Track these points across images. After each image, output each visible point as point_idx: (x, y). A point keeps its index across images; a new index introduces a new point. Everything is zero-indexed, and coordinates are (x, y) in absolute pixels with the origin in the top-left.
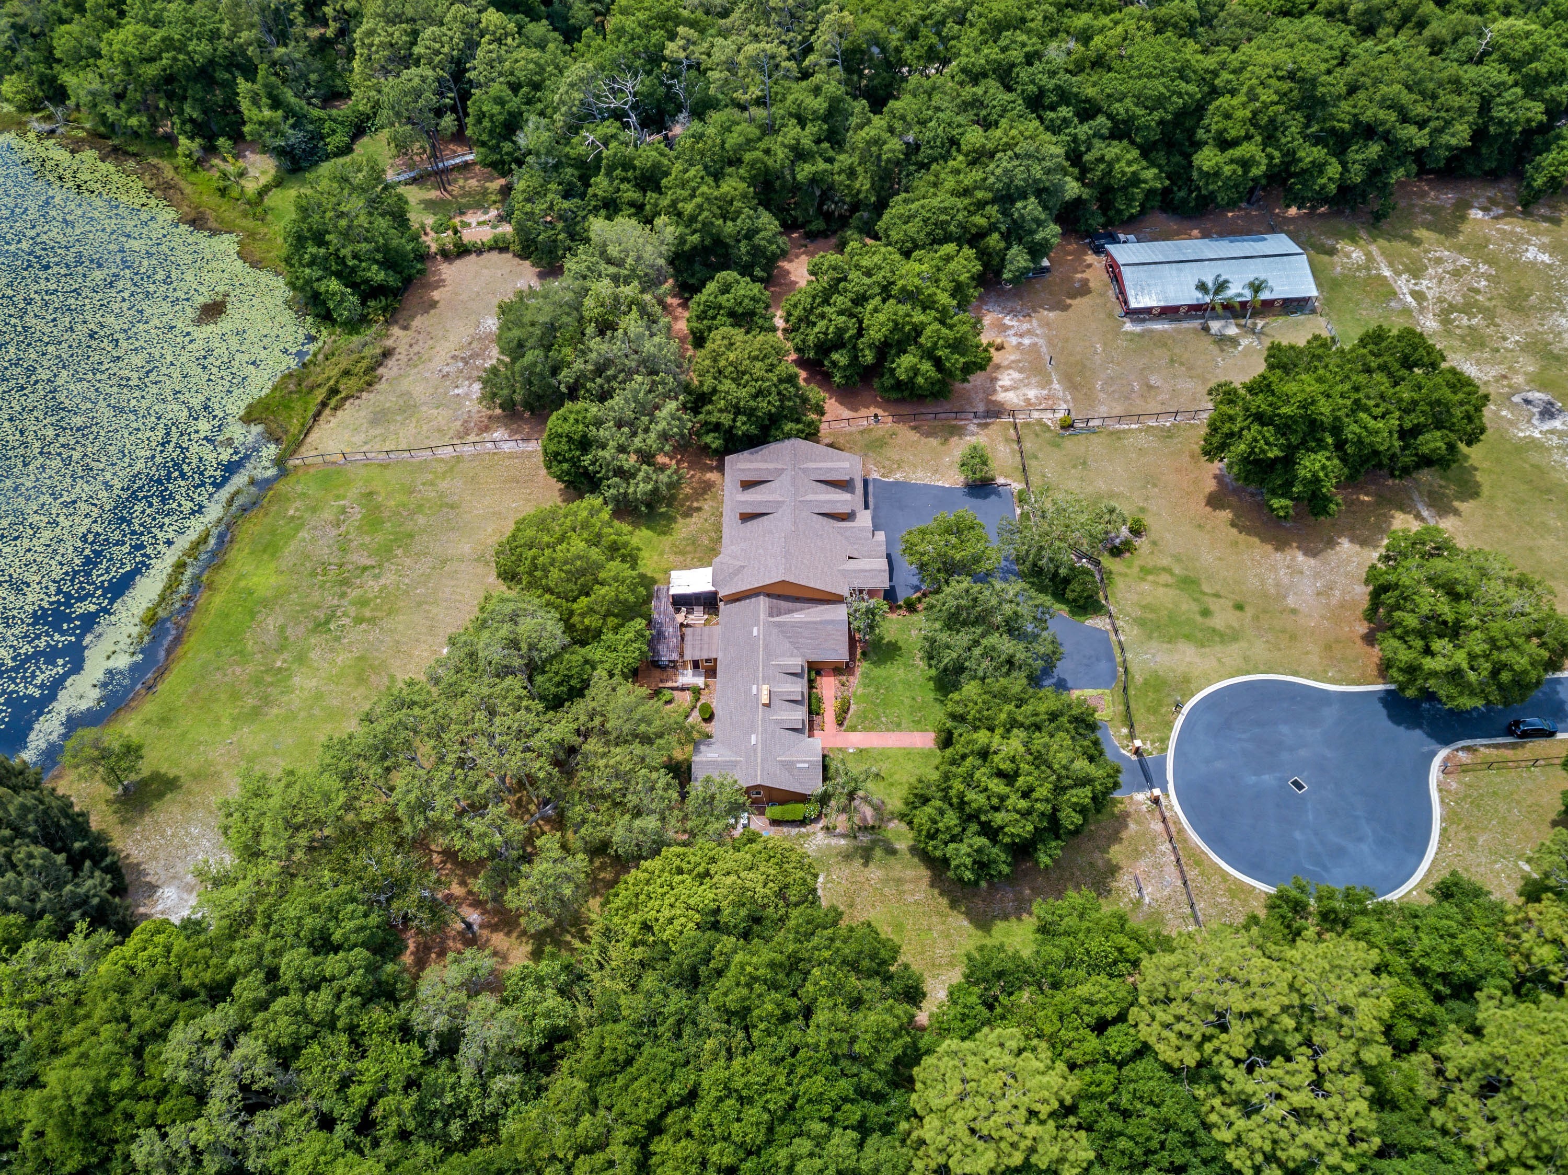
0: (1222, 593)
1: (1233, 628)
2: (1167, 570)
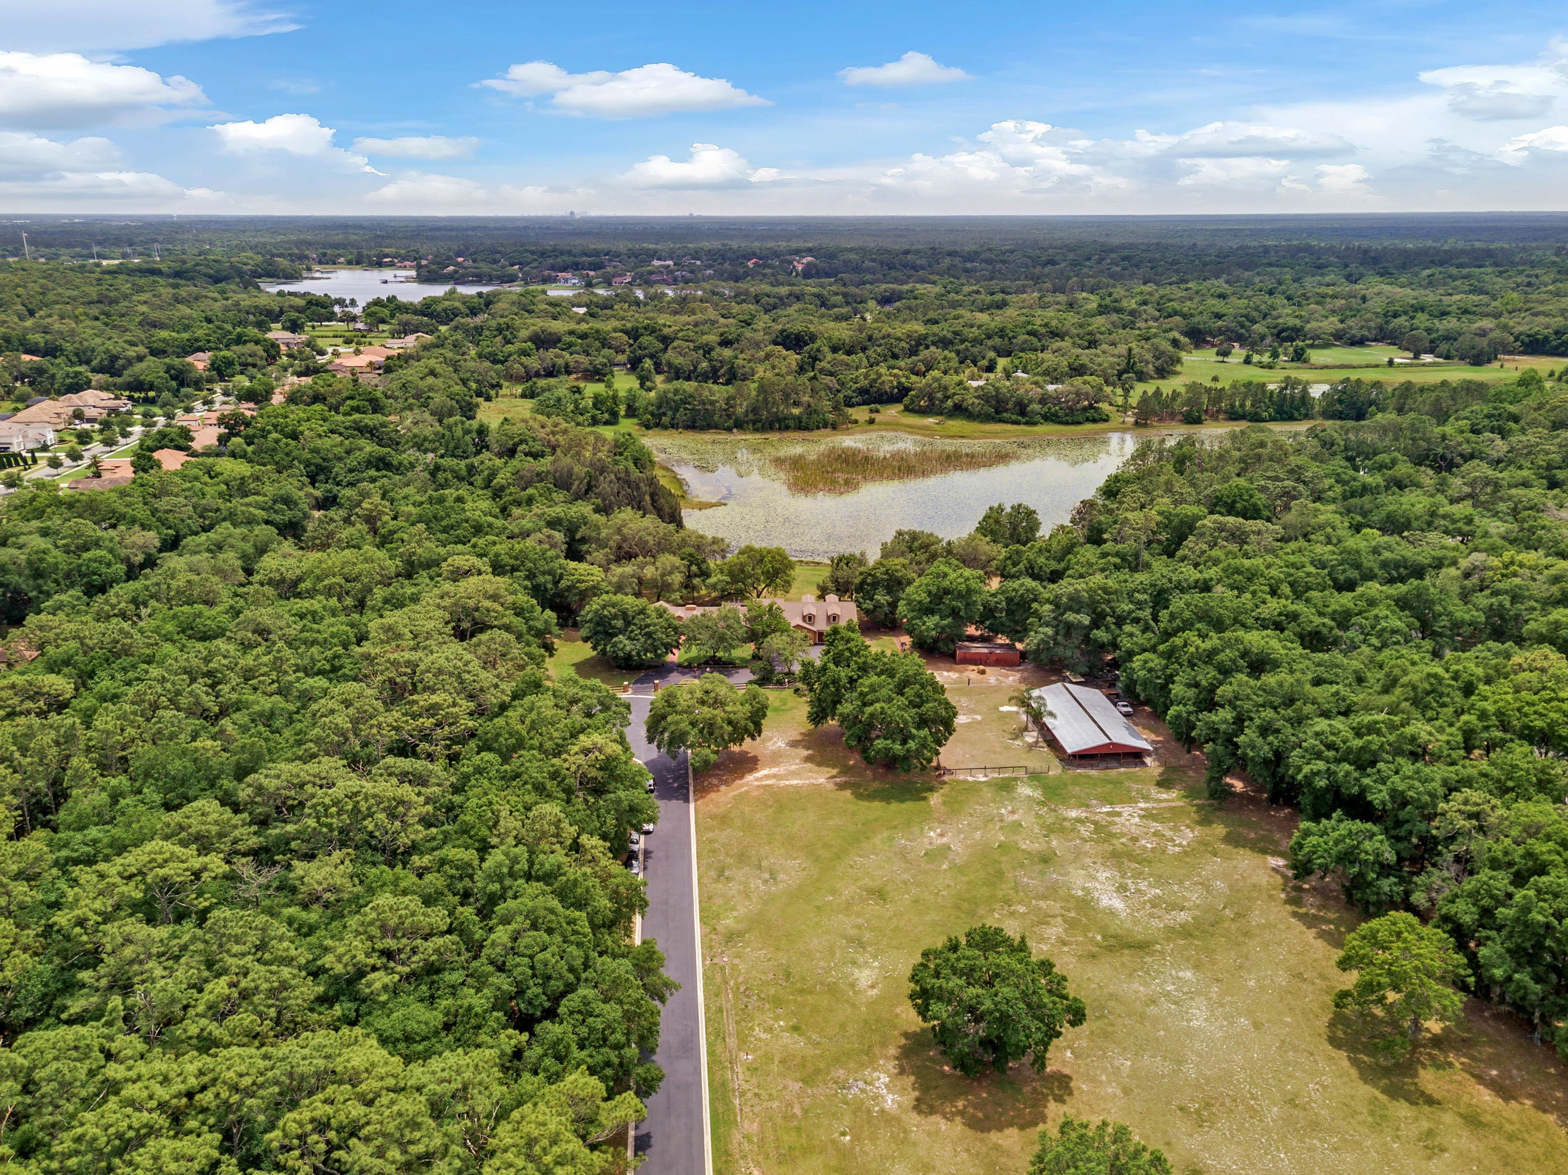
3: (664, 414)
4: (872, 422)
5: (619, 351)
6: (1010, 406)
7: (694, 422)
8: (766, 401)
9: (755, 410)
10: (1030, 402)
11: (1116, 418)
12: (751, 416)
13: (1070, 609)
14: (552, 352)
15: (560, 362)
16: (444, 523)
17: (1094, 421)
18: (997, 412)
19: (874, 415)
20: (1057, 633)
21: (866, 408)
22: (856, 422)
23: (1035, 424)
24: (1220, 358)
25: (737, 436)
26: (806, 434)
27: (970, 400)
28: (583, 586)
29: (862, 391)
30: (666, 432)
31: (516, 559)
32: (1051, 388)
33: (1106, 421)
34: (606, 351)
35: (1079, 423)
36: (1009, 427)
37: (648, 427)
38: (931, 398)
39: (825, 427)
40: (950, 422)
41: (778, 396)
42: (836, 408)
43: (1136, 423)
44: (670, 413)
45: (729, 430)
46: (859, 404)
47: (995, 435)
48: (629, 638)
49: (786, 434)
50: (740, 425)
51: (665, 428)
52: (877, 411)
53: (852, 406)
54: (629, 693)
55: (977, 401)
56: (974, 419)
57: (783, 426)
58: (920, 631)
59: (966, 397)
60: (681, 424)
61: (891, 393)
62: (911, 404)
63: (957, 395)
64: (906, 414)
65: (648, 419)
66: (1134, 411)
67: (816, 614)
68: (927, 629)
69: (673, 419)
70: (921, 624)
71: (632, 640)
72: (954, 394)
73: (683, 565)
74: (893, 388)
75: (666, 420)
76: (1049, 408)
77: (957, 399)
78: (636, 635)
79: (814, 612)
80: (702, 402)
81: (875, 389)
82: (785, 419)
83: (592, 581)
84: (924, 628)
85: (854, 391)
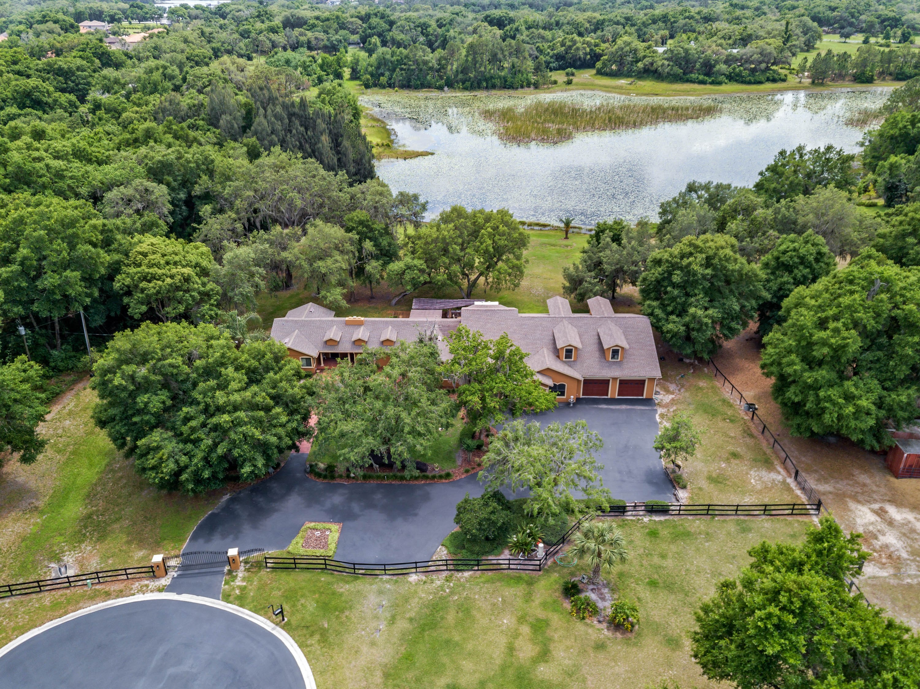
2: (545, 655)
3: (383, 75)
4: (569, 83)
5: (353, 32)
6: (698, 66)
7: (409, 81)
8: (475, 62)
9: (464, 70)
10: (717, 62)
11: (793, 80)
12: (460, 76)
14: (297, 31)
15: (302, 38)
17: (774, 81)
18: (685, 73)
19: (570, 78)
21: (563, 71)
22: (555, 82)
23: (720, 83)
24: (843, 40)
25: (448, 93)
26: (511, 92)
27: (660, 62)
28: (151, 287)
29: (559, 57)
30: (383, 91)
32: (733, 51)
33: (784, 80)
34: (342, 32)
35: (760, 83)
36: (696, 86)
37: (367, 86)
38: (621, 64)
39: (528, 86)
40: (640, 83)
42: (537, 69)
43: (812, 83)
44: (387, 73)
45: (440, 88)
46: (556, 69)
47: (687, 93)
48: (178, 436)
49: (494, 92)
50: (450, 84)
51: (383, 87)
52: (573, 74)
53: (551, 70)
54: (165, 581)
55: (666, 63)
56: (663, 80)
57: (490, 85)
58: (840, 417)
59: (656, 59)
60: (397, 84)
61: (585, 59)
62: (603, 68)
63: (647, 59)
64: (599, 76)
65: (368, 80)
66: (806, 74)
67: (580, 346)
68: (859, 412)
69: (390, 79)
70: (841, 401)
71: (186, 441)
72: (645, 57)
73: (350, 239)
74: (586, 54)
75: (383, 80)
76: (734, 69)
77: (647, 61)
78: (193, 430)
79: (576, 342)
80: (416, 62)
81: (570, 55)
82: (492, 77)
83: (172, 277)
84: (851, 409)
85: (551, 57)
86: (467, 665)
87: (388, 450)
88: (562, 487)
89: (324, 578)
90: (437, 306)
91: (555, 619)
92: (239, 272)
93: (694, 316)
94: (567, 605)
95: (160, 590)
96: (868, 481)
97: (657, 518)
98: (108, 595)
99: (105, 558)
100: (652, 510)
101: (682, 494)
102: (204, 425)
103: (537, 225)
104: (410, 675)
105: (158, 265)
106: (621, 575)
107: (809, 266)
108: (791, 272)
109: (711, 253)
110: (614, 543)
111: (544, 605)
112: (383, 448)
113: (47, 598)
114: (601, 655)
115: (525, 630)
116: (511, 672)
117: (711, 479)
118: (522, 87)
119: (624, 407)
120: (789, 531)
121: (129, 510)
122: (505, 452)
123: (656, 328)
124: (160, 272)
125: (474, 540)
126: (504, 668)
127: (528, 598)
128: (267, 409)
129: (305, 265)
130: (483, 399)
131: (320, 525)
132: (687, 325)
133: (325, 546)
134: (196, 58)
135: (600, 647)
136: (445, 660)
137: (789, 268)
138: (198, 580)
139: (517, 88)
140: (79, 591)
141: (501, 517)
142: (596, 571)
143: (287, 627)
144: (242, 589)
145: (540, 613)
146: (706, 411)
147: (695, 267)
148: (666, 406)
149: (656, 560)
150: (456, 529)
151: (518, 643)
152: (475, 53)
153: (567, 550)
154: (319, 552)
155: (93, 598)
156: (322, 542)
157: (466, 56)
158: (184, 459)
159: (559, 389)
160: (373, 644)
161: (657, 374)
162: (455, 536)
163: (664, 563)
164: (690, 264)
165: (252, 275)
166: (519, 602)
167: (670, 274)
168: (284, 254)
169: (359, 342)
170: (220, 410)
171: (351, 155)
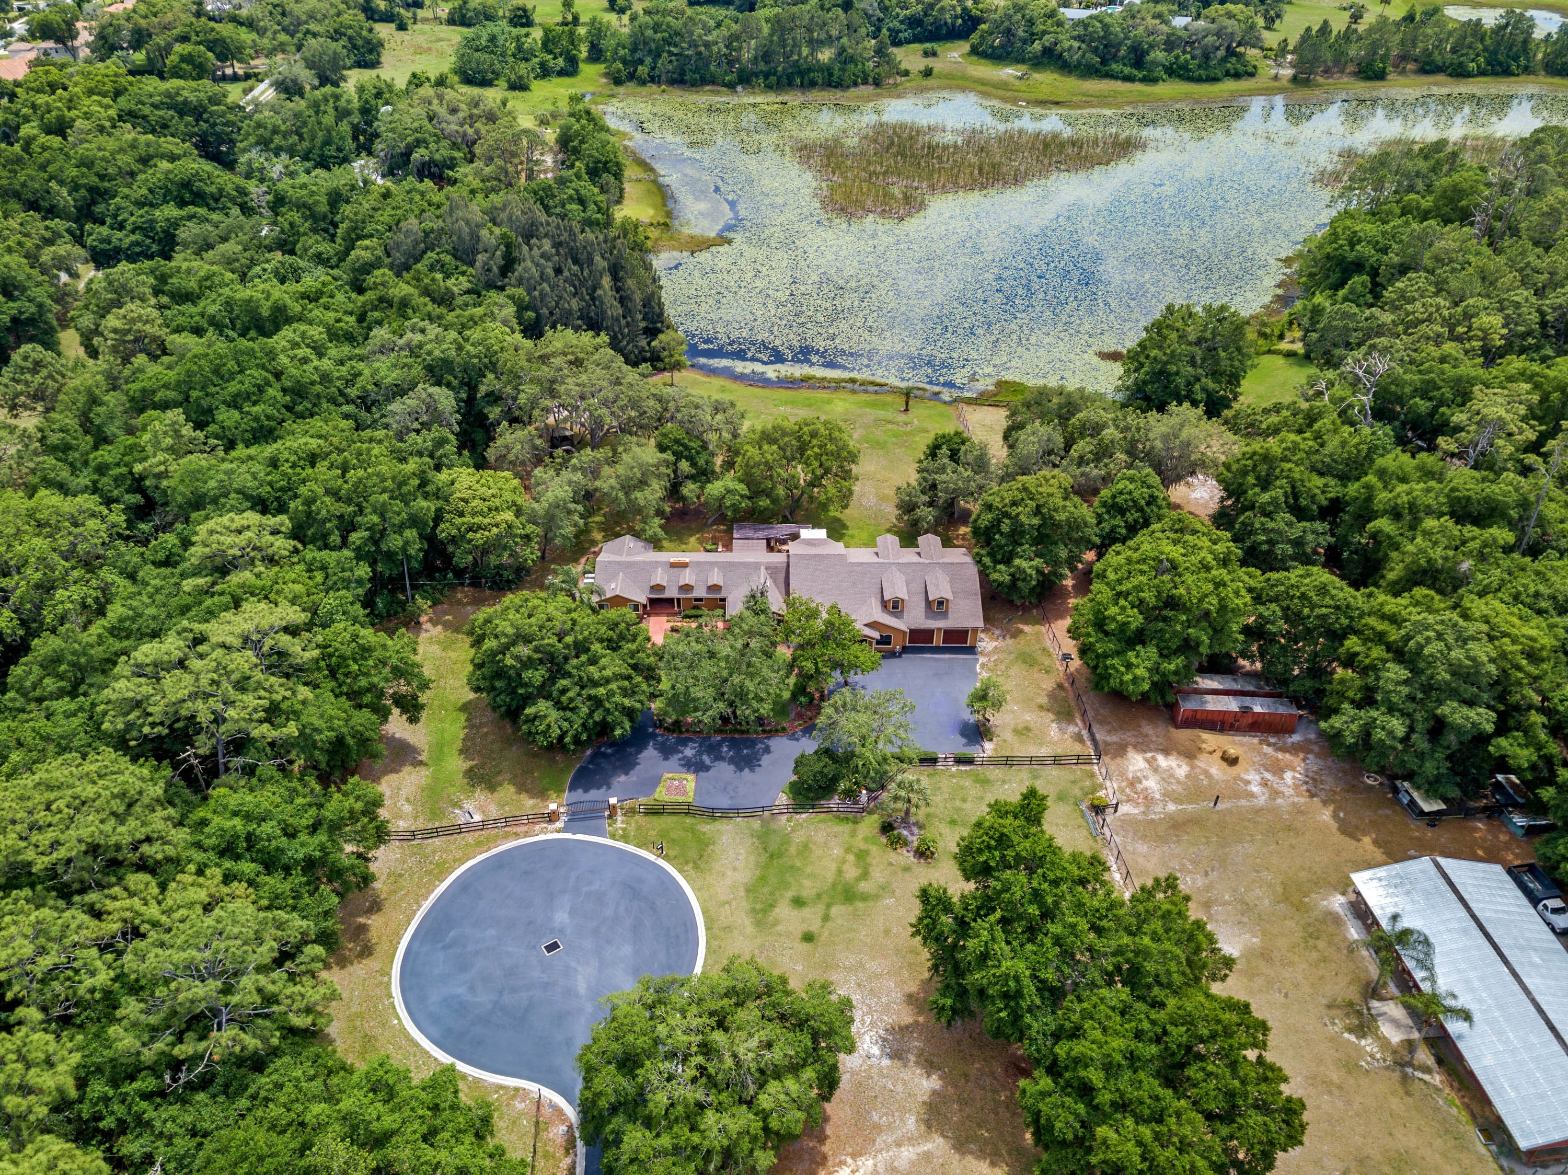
0: (829, 924)
1: (774, 925)
2: (865, 875)
3: (641, 61)
4: (928, 73)
6: (1122, 53)
7: (683, 73)
8: (783, 42)
9: (766, 56)
10: (1152, 46)
11: (1267, 69)
12: (762, 66)
13: (1454, 694)
16: (233, 387)
17: (1237, 76)
18: (1104, 62)
19: (930, 62)
20: (1411, 729)
21: (916, 46)
22: (907, 74)
23: (1154, 81)
25: (742, 97)
27: (1067, 43)
28: (478, 537)
29: (913, 22)
30: (644, 90)
31: (349, 501)
32: (1180, 22)
33: (1252, 75)
35: (1215, 80)
36: (1119, 85)
37: (619, 81)
38: (1010, 36)
39: (865, 83)
40: (1036, 76)
41: (799, 33)
42: (879, 51)
43: (1295, 79)
44: (648, 60)
45: (731, 86)
46: (909, 42)
47: (1103, 100)
48: (559, 706)
50: (745, 79)
51: (643, 83)
52: (934, 54)
53: (900, 45)
54: (559, 824)
55: (1076, 44)
56: (1070, 72)
57: (806, 82)
58: (1122, 682)
59: (1061, 37)
60: (663, 78)
61: (953, 24)
62: (981, 44)
63: (1047, 37)
64: (975, 58)
65: (619, 71)
66: (1289, 57)
67: (906, 597)
68: (1135, 680)
69: (653, 69)
70: (1123, 669)
71: (564, 709)
72: (1044, 33)
73: (665, 460)
74: (956, 17)
75: (643, 70)
76: (1177, 57)
77: (1048, 39)
78: (571, 700)
79: (903, 594)
80: (693, 44)
81: (931, 19)
82: (810, 70)
83: (497, 526)
84: (1129, 677)
85: (902, 22)
86: (807, 883)
87: (734, 713)
88: (880, 745)
89: (689, 820)
90: (761, 534)
91: (874, 849)
92: (557, 511)
93: (1018, 568)
94: (884, 840)
95: (558, 831)
96: (1151, 732)
97: (963, 768)
98: (517, 836)
99: (501, 805)
100: (959, 761)
101: (988, 746)
102: (579, 695)
103: (873, 383)
104: (766, 890)
105: (481, 513)
106: (928, 816)
107: (1141, 510)
108: (1123, 515)
109: (1041, 502)
110: (920, 791)
111: (866, 840)
112: (729, 711)
113: (470, 838)
114: (907, 875)
115: (851, 858)
116: (839, 887)
117: (1017, 732)
118: (855, 84)
119: (947, 656)
120: (1072, 778)
121: (505, 765)
122: (835, 716)
123: (983, 575)
124: (486, 521)
125: (810, 788)
126: (834, 885)
127: (853, 834)
128: (629, 678)
129: (621, 495)
130: (816, 664)
131: (677, 776)
132: (1011, 575)
133: (685, 793)
134: (350, 32)
135: (907, 869)
136: (791, 880)
137: (1122, 511)
138: (587, 823)
139: (848, 87)
140: (494, 832)
141: (831, 769)
142: (907, 812)
143: (666, 858)
144: (624, 830)
145: (862, 846)
146: (1024, 662)
147: (1023, 518)
148: (988, 655)
149: (958, 803)
150: (794, 778)
151: (845, 867)
152: (783, 29)
153: (885, 796)
154: (681, 799)
155: (506, 837)
156: (682, 791)
157: (771, 35)
158: (566, 725)
159: (885, 640)
160: (735, 869)
161: (980, 624)
162: (793, 785)
163: (964, 806)
164: (1018, 515)
165: (569, 512)
166: (846, 837)
167: (999, 522)
168: (598, 483)
169: (687, 588)
170: (595, 684)
171: (638, 297)
